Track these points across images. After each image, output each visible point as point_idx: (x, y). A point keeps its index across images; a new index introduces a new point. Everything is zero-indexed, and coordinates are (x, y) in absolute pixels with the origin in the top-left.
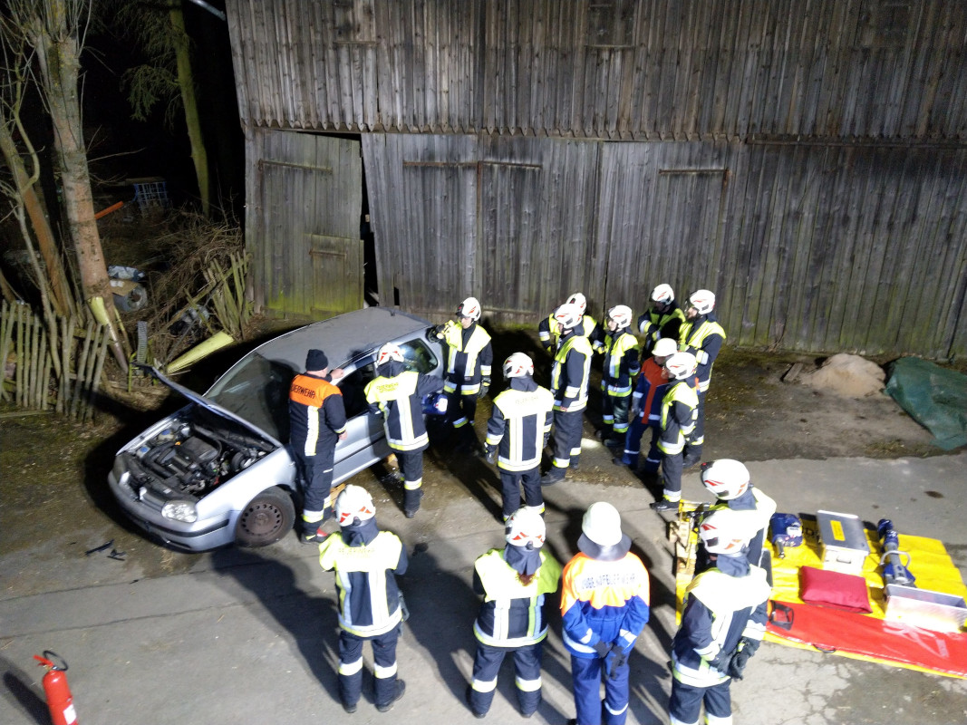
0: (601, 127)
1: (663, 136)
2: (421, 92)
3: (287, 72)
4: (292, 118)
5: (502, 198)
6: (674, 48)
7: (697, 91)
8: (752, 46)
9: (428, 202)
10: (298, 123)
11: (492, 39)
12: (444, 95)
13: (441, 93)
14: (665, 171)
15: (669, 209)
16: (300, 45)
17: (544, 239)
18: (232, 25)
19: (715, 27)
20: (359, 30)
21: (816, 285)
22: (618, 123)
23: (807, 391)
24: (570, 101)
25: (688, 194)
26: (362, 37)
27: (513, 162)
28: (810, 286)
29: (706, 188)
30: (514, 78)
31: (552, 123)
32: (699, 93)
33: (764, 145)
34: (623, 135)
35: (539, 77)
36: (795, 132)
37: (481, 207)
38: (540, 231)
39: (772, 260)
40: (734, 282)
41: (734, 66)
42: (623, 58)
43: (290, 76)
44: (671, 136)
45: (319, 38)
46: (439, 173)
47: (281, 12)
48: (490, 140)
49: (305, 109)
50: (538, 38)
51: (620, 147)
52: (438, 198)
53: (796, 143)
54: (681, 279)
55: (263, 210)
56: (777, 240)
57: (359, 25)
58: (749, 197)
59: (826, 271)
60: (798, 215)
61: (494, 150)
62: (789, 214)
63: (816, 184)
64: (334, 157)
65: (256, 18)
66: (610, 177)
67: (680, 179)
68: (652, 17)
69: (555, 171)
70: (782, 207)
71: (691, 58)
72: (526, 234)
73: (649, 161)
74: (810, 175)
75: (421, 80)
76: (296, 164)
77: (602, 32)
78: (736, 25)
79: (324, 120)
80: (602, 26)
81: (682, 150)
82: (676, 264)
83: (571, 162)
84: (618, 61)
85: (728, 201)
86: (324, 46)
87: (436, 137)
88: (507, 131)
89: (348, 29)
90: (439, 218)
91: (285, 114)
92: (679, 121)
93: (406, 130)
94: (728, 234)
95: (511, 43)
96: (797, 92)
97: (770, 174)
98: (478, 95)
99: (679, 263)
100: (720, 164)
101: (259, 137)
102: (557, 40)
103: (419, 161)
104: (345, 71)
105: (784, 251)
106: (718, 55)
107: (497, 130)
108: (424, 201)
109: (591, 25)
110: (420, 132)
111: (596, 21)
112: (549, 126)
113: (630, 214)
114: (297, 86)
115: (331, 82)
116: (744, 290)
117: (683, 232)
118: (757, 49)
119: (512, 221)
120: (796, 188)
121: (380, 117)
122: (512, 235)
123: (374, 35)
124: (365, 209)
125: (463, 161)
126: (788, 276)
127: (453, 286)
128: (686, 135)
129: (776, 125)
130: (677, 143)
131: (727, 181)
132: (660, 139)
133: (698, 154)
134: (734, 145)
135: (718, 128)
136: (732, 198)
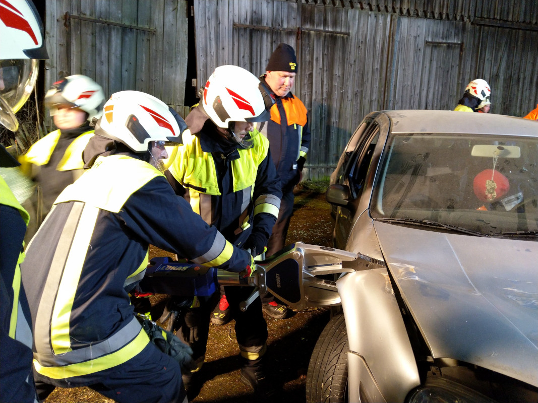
1: (428, 16)
5: (317, 62)
9: (254, 66)
14: (430, 42)
15: (430, 72)
25: (442, 60)
27: (327, 30)
29: (451, 57)
34: (404, 12)
36: (498, 18)
44: (433, 15)
46: (265, 35)
51: (403, 20)
60: (496, 77)
61: (310, 18)
62: (492, 76)
64: (158, 18)
67: (437, 49)
69: (360, 38)
70: (489, 72)
73: (420, 34)
74: (503, 48)
76: (112, 21)
81: (439, 26)
83: (372, 32)
85: (462, 67)
92: (438, 4)
97: (484, 47)
100: (458, 39)
103: (248, 23)
108: (251, 64)
120: (496, 58)
125: (285, 26)
128: (441, 15)
129: (489, 11)
130: (436, 21)
131: (463, 51)
132: (426, 17)
133: (447, 30)
134: (467, 25)
135: (459, 11)
136: (464, 65)
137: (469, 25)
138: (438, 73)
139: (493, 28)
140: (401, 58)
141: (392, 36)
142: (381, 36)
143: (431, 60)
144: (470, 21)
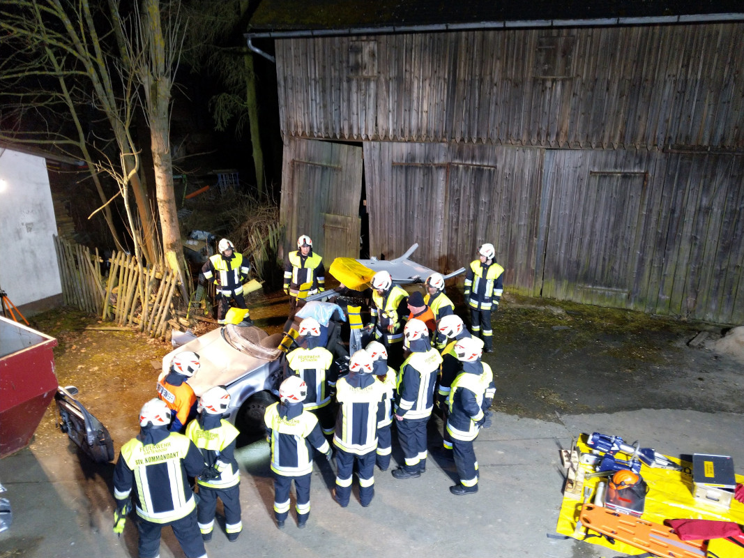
0: (543, 138)
1: (594, 146)
2: (408, 112)
3: (314, 98)
4: (315, 130)
5: (464, 190)
6: (604, 79)
7: (622, 111)
8: (669, 76)
9: (409, 193)
10: (320, 134)
11: (462, 73)
12: (424, 114)
13: (422, 112)
14: (596, 173)
15: (597, 202)
16: (323, 79)
17: (496, 222)
18: (279, 65)
19: (638, 63)
20: (365, 68)
21: (723, 267)
22: (558, 135)
23: (709, 355)
24: (520, 119)
25: (614, 191)
26: (367, 73)
27: (474, 163)
28: (718, 268)
29: (629, 187)
30: (477, 101)
31: (505, 134)
32: (624, 112)
33: (678, 154)
34: (561, 145)
35: (496, 99)
36: (706, 143)
37: (448, 196)
38: (494, 215)
39: (685, 246)
40: (652, 261)
41: (653, 92)
42: (563, 85)
43: (316, 101)
44: (600, 145)
45: (337, 74)
46: (418, 170)
47: (313, 56)
48: (457, 147)
49: (324, 124)
50: (497, 72)
51: (558, 153)
52: (416, 189)
53: (706, 152)
54: (607, 258)
55: (293, 195)
56: (690, 230)
57: (365, 65)
58: (665, 194)
59: (733, 257)
60: (708, 211)
61: (460, 154)
62: (700, 210)
63: (725, 185)
64: (343, 159)
65: (295, 60)
66: (550, 175)
67: (608, 178)
68: (587, 55)
69: (507, 171)
70: (694, 204)
71: (618, 85)
72: (482, 218)
73: (582, 164)
74: (719, 178)
75: (407, 103)
76: (316, 163)
77: (546, 67)
78: (656, 61)
79: (338, 132)
80: (547, 61)
81: (610, 156)
82: (603, 246)
83: (519, 164)
84: (559, 88)
85: (647, 197)
86: (340, 80)
87: (417, 145)
88: (470, 140)
89: (357, 67)
90: (417, 204)
91: (311, 127)
92: (607, 134)
93: (395, 139)
94: (647, 224)
95: (476, 76)
96: (707, 112)
97: (683, 176)
98: (450, 114)
99: (606, 244)
100: (641, 167)
101: (293, 144)
102: (512, 73)
103: (404, 162)
104: (354, 97)
105: (696, 238)
106: (640, 84)
107: (462, 140)
108: (406, 191)
109: (538, 62)
110: (405, 142)
111: (542, 59)
112: (503, 138)
113: (566, 205)
114: (320, 108)
115: (344, 105)
116: (660, 269)
117: (609, 220)
118: (674, 78)
119: (472, 207)
120: (706, 189)
121: (377, 130)
122: (471, 218)
123: (375, 72)
124: (363, 196)
125: (436, 162)
126: (699, 259)
127: (424, 255)
128: (612, 145)
130: (605, 152)
132: (590, 148)
133: (623, 159)
134: (654, 153)
135: (639, 140)
136: (650, 195)
138: (609, 203)
141: (540, 169)
143: (599, 190)
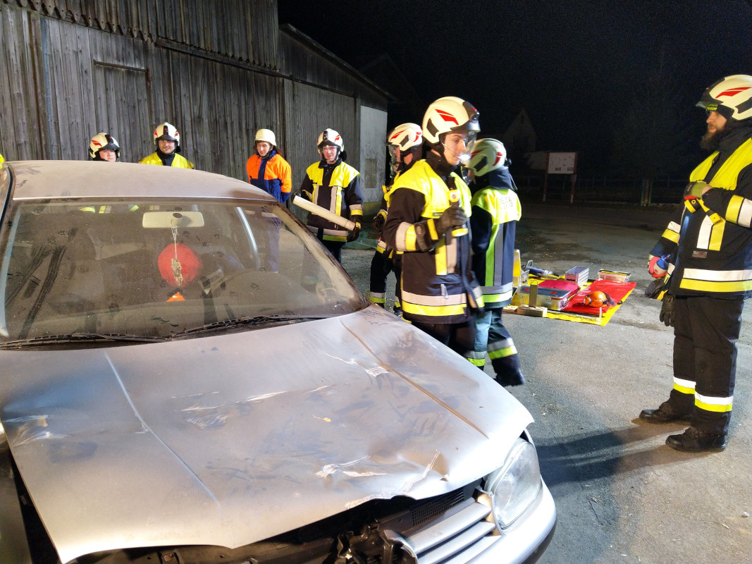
1: (91, 24)
14: (100, 63)
15: (109, 106)
25: (122, 91)
29: (135, 87)
34: (50, 12)
36: (188, 42)
44: (97, 23)
60: (200, 119)
62: (194, 118)
67: (113, 74)
70: (189, 112)
73: (82, 49)
74: (200, 84)
81: (110, 43)
92: (102, 9)
97: (177, 80)
105: (197, 153)
120: (194, 95)
128: (109, 25)
129: (175, 33)
130: (104, 33)
131: (150, 81)
132: (87, 25)
133: (123, 49)
134: (149, 46)
135: (135, 25)
136: (155, 100)
137: (151, 46)
138: (121, 108)
139: (184, 56)
140: (58, 82)
141: (35, 46)
142: (17, 42)
143: (107, 89)
144: (152, 41)
